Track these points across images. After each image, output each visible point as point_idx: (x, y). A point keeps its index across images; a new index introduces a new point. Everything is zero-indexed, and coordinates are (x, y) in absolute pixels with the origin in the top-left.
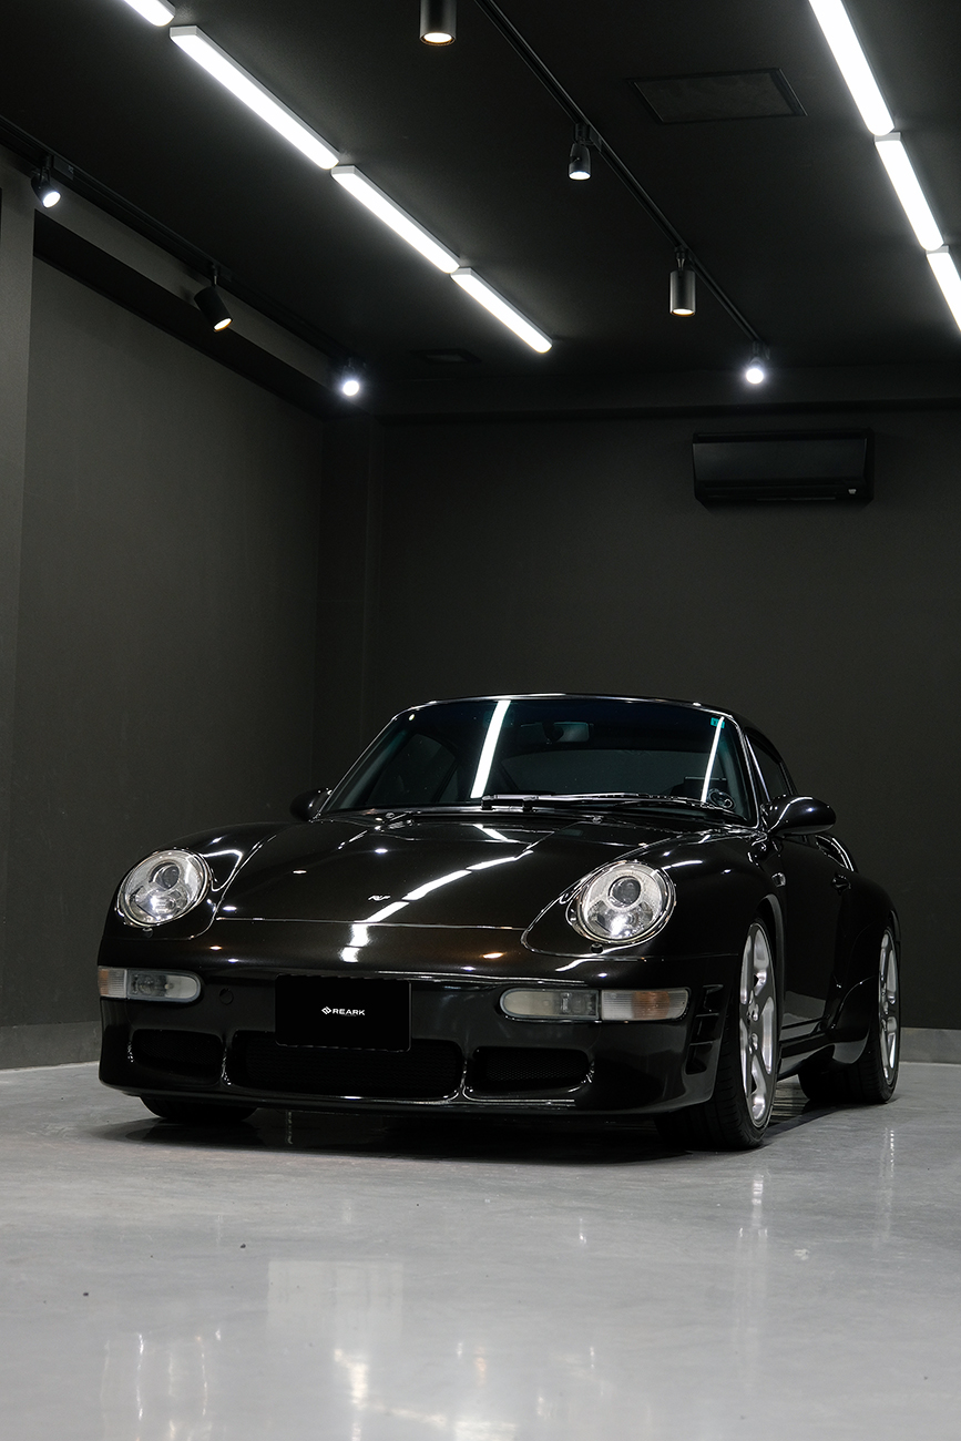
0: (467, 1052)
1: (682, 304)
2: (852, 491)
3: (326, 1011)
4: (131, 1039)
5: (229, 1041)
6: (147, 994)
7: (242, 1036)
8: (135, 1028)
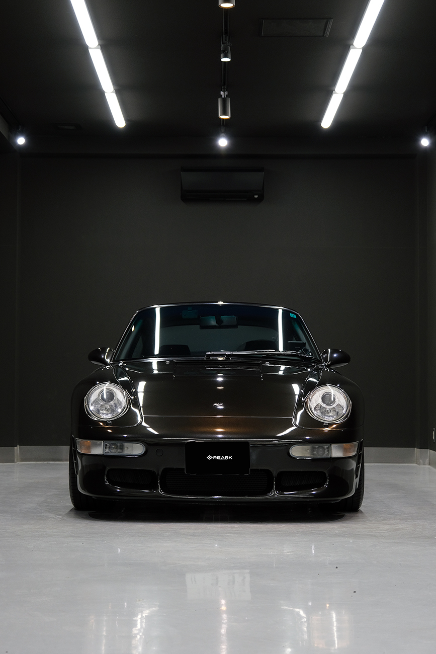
0: (275, 474)
1: (225, 113)
2: (256, 196)
3: (209, 457)
4: (106, 473)
5: (160, 473)
6: (114, 452)
7: (166, 471)
8: (108, 468)
